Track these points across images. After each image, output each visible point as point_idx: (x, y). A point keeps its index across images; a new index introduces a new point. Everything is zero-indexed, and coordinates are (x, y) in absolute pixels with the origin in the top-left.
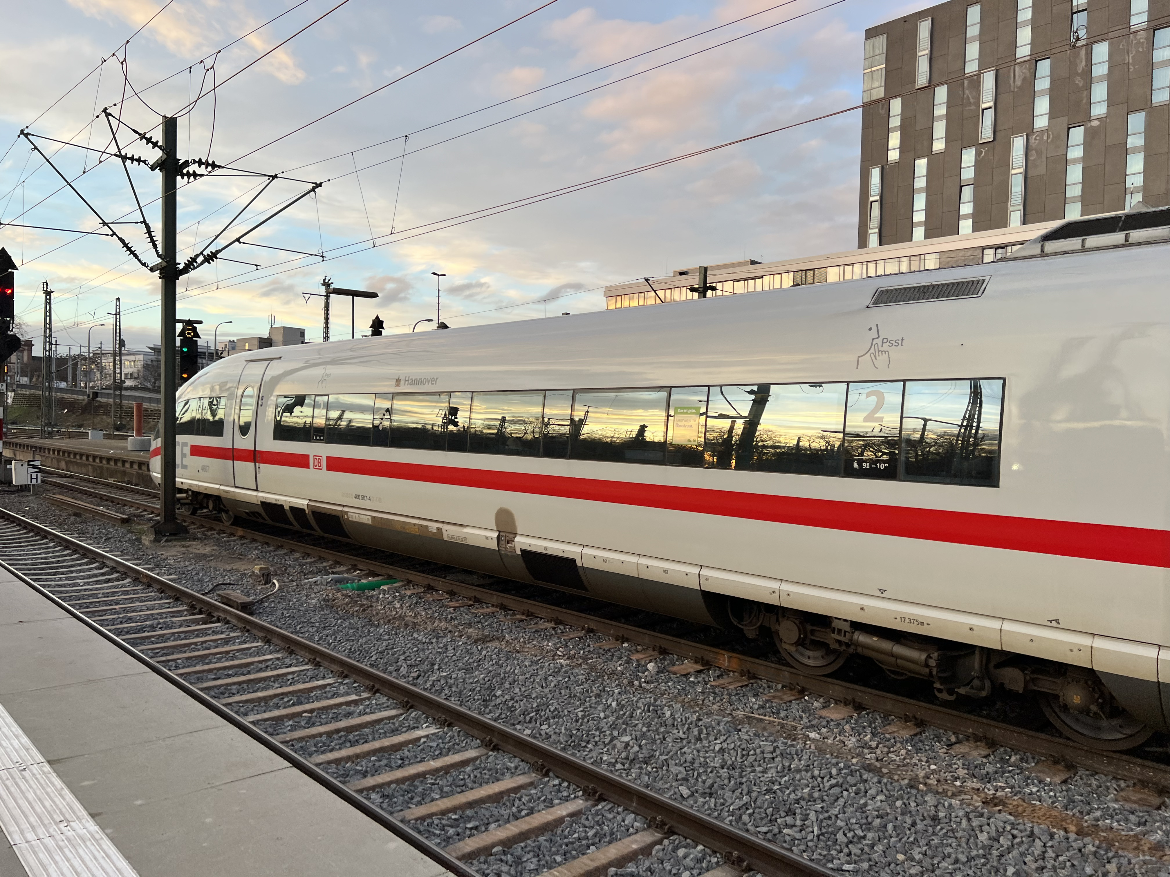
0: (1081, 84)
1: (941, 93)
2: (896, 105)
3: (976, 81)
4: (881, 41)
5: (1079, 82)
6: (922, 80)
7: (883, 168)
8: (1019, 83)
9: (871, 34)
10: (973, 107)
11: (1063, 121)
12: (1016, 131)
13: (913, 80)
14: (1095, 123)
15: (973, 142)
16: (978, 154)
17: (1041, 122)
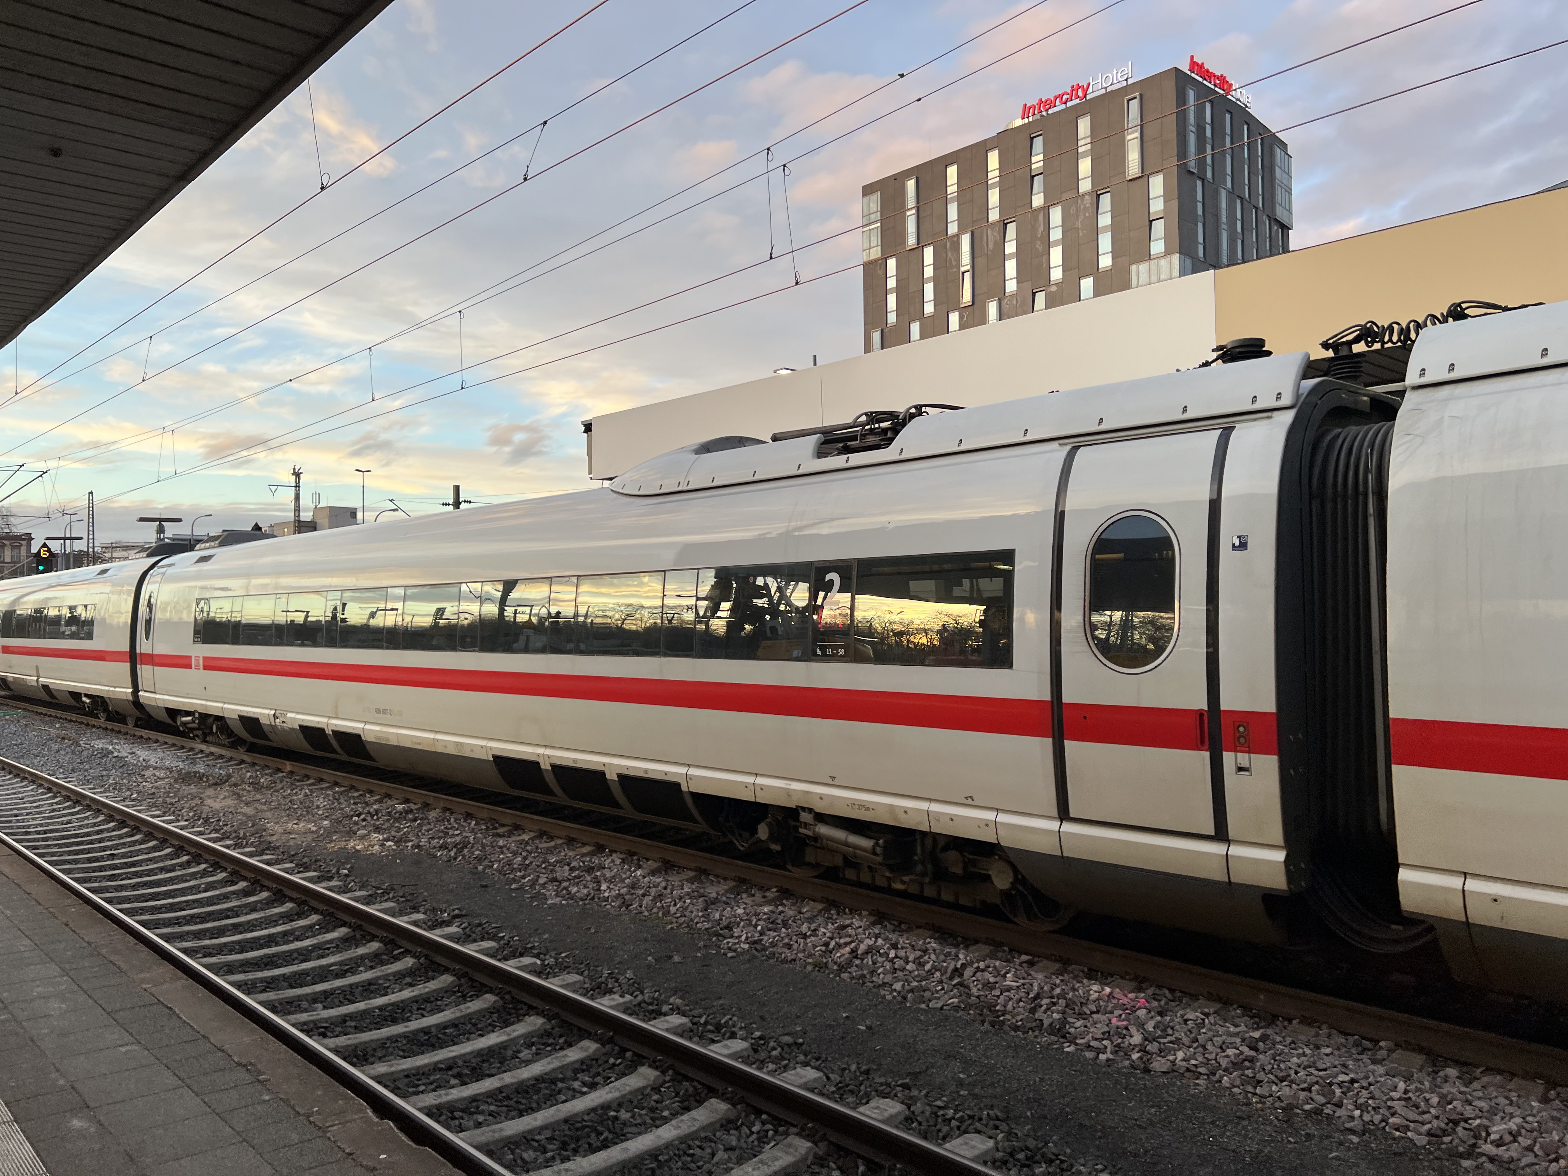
0: (1040, 249)
1: (929, 254)
2: (892, 263)
3: (955, 242)
4: (876, 198)
5: (1039, 246)
6: (911, 241)
7: (882, 330)
8: (991, 246)
9: (868, 190)
10: (955, 270)
11: (1028, 285)
12: (990, 297)
13: (904, 240)
14: (1054, 289)
15: (955, 305)
16: (961, 318)
17: (1011, 286)
